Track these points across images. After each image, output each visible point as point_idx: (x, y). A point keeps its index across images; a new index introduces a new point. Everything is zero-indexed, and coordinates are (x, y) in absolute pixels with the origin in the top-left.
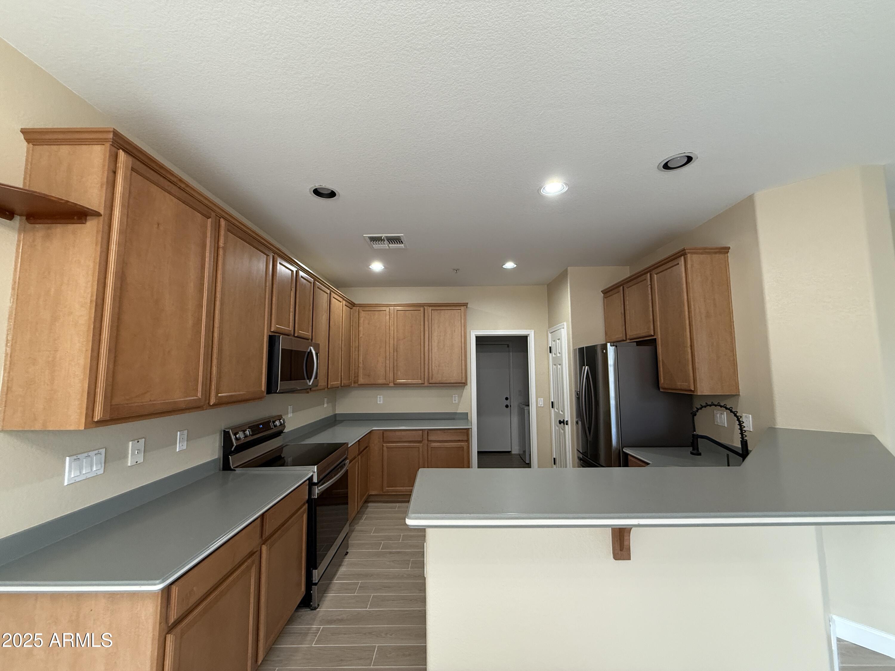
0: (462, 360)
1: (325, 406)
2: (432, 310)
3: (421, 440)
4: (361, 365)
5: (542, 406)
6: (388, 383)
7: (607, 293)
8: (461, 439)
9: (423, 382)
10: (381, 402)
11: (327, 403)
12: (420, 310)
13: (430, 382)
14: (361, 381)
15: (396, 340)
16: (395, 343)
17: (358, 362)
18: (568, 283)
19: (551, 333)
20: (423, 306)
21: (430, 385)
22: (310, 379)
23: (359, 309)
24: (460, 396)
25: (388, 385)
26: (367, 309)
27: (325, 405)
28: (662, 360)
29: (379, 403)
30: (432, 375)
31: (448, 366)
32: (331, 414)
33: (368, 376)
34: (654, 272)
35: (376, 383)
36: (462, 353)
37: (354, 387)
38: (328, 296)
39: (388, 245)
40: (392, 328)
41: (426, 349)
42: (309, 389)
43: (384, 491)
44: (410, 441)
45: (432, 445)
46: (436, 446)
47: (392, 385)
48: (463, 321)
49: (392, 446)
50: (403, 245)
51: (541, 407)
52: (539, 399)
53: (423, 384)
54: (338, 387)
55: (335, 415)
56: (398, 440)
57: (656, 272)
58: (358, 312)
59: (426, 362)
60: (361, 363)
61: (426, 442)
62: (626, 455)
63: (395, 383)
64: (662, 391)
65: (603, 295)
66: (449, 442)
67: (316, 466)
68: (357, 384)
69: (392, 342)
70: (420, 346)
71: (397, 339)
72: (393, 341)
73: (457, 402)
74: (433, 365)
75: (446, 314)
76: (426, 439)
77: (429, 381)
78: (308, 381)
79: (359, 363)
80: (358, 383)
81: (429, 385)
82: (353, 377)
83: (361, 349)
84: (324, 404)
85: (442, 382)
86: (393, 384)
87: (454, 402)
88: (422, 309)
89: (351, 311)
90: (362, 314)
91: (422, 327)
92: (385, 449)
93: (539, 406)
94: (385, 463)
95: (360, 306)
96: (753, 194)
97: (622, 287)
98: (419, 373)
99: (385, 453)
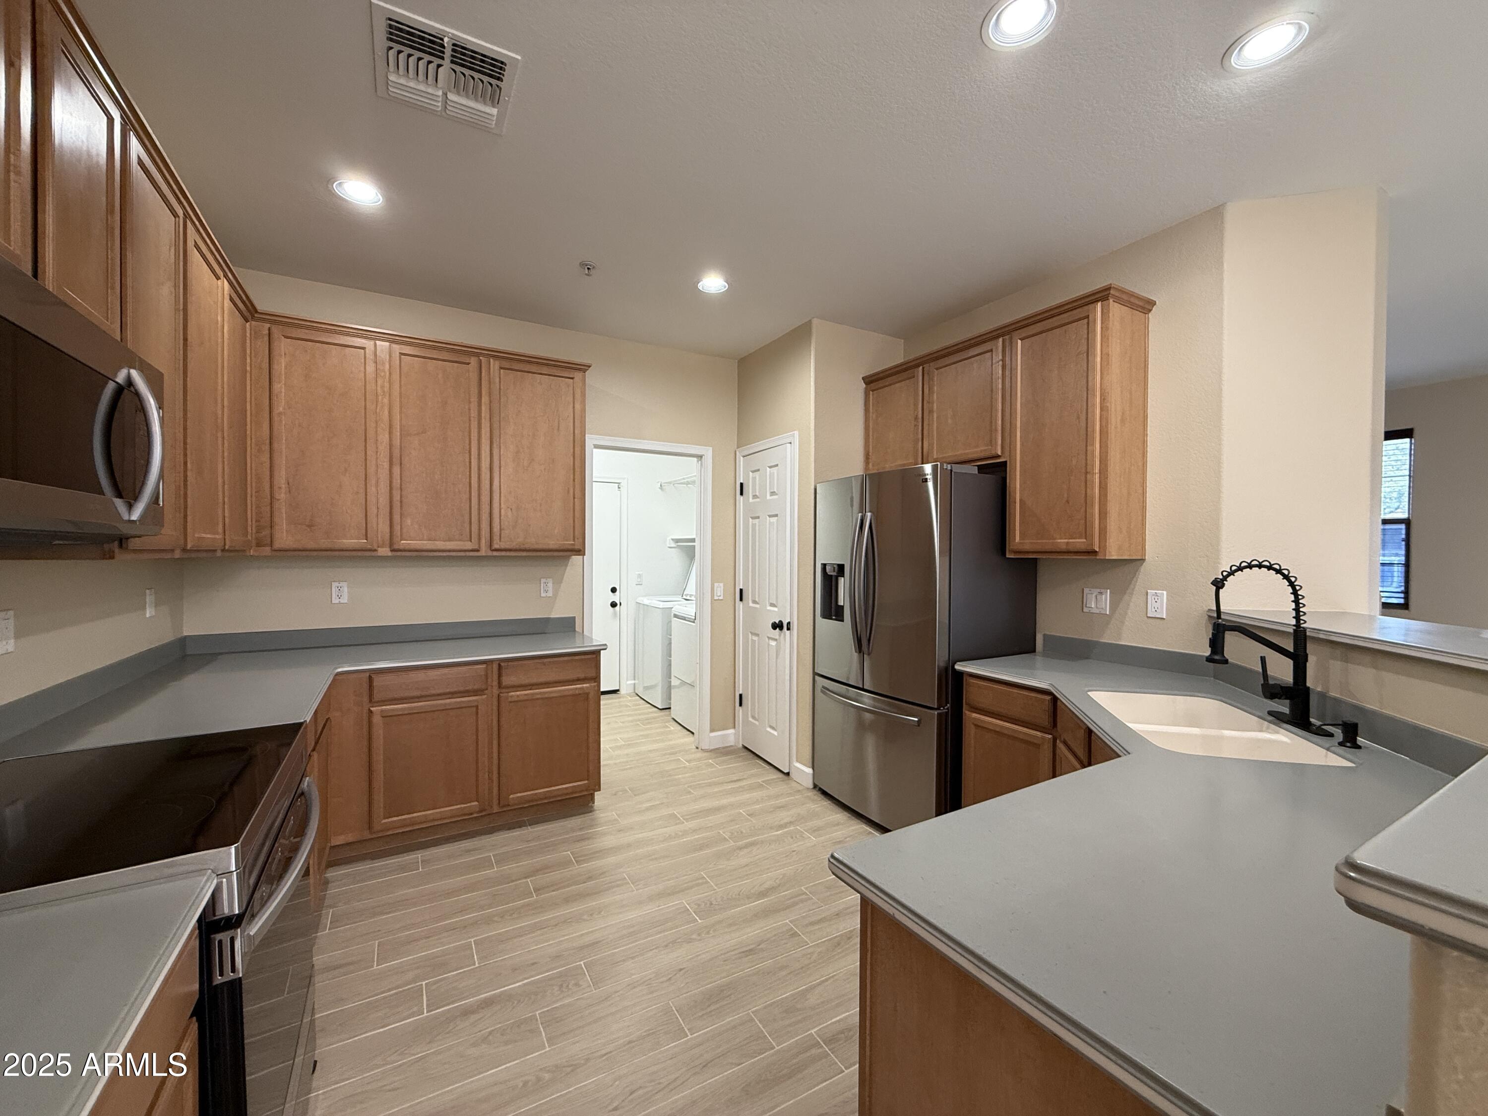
0: (574, 498)
1: (148, 615)
2: (501, 368)
3: (483, 687)
4: (282, 495)
5: (721, 598)
6: (375, 548)
7: (872, 382)
8: (582, 676)
9: (476, 547)
10: (344, 600)
11: (157, 605)
12: (468, 364)
13: (496, 546)
14: (284, 537)
15: (397, 433)
16: (397, 442)
17: (271, 487)
18: (810, 351)
19: (744, 457)
20: (477, 355)
21: (495, 554)
22: (131, 497)
23: (269, 329)
24: (558, 582)
25: (373, 554)
26: (301, 333)
27: (149, 612)
28: (1021, 500)
29: (335, 600)
30: (501, 530)
31: (541, 511)
32: (168, 637)
33: (310, 526)
34: (1016, 335)
35: (337, 547)
36: (574, 480)
37: (257, 558)
38: (176, 225)
39: (445, 94)
40: (386, 401)
41: (485, 464)
42: (116, 543)
43: (377, 827)
44: (455, 693)
45: (512, 696)
46: (521, 698)
47: (384, 551)
48: (578, 406)
49: (397, 710)
50: (494, 111)
51: (719, 600)
52: (716, 585)
53: (478, 551)
54: (215, 551)
55: (183, 642)
56: (417, 693)
57: (1024, 335)
58: (266, 338)
59: (485, 498)
60: (280, 488)
61: (496, 691)
62: (961, 674)
63: (396, 547)
64: (1012, 557)
65: (864, 386)
66: (555, 685)
67: (233, 849)
68: (268, 549)
69: (384, 437)
70: (467, 455)
71: (401, 430)
72: (387, 436)
73: (550, 594)
74: (502, 506)
75: (540, 384)
76: (495, 683)
77: (491, 546)
78: (119, 504)
79: (276, 488)
80: (271, 545)
81: (490, 553)
82: (254, 531)
83: (282, 447)
84: (144, 608)
85: (527, 546)
86: (388, 549)
87: (543, 595)
88: (473, 361)
89: (245, 327)
90: (283, 346)
91: (474, 406)
92: (377, 720)
93: (716, 598)
94: (379, 757)
95: (274, 320)
96: (1223, 205)
97: (921, 368)
98: (467, 525)
99: (379, 732)
